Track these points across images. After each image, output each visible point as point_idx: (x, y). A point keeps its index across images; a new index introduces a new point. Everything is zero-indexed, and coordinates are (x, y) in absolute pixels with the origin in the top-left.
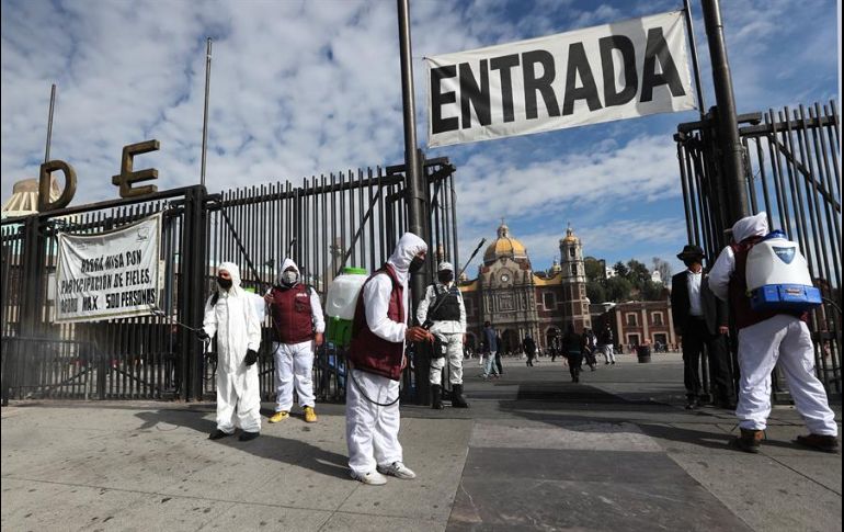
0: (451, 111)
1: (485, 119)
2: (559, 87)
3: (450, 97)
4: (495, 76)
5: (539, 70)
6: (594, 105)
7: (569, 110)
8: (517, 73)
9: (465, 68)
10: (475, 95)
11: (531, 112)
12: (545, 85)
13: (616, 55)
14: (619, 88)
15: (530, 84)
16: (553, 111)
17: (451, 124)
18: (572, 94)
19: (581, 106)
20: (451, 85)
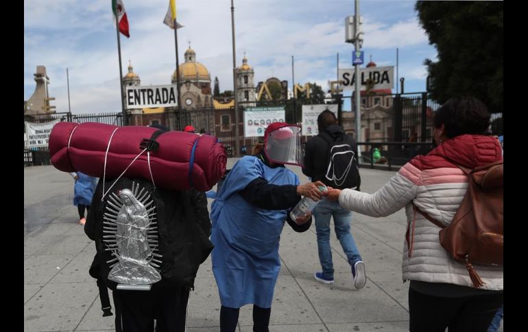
0: (132, 100)
1: (139, 103)
2: (154, 98)
3: (132, 97)
4: (141, 93)
5: (150, 94)
6: (161, 103)
7: (156, 103)
8: (146, 93)
9: (135, 91)
10: (137, 98)
11: (149, 103)
12: (151, 97)
13: (165, 92)
14: (165, 99)
15: (149, 97)
16: (153, 103)
17: (132, 104)
18: (157, 100)
19: (158, 102)
20: (132, 94)
